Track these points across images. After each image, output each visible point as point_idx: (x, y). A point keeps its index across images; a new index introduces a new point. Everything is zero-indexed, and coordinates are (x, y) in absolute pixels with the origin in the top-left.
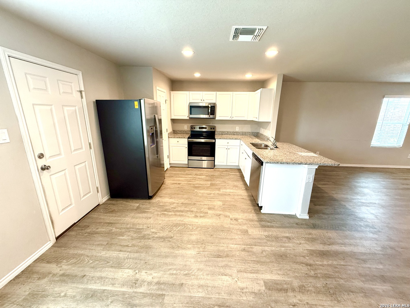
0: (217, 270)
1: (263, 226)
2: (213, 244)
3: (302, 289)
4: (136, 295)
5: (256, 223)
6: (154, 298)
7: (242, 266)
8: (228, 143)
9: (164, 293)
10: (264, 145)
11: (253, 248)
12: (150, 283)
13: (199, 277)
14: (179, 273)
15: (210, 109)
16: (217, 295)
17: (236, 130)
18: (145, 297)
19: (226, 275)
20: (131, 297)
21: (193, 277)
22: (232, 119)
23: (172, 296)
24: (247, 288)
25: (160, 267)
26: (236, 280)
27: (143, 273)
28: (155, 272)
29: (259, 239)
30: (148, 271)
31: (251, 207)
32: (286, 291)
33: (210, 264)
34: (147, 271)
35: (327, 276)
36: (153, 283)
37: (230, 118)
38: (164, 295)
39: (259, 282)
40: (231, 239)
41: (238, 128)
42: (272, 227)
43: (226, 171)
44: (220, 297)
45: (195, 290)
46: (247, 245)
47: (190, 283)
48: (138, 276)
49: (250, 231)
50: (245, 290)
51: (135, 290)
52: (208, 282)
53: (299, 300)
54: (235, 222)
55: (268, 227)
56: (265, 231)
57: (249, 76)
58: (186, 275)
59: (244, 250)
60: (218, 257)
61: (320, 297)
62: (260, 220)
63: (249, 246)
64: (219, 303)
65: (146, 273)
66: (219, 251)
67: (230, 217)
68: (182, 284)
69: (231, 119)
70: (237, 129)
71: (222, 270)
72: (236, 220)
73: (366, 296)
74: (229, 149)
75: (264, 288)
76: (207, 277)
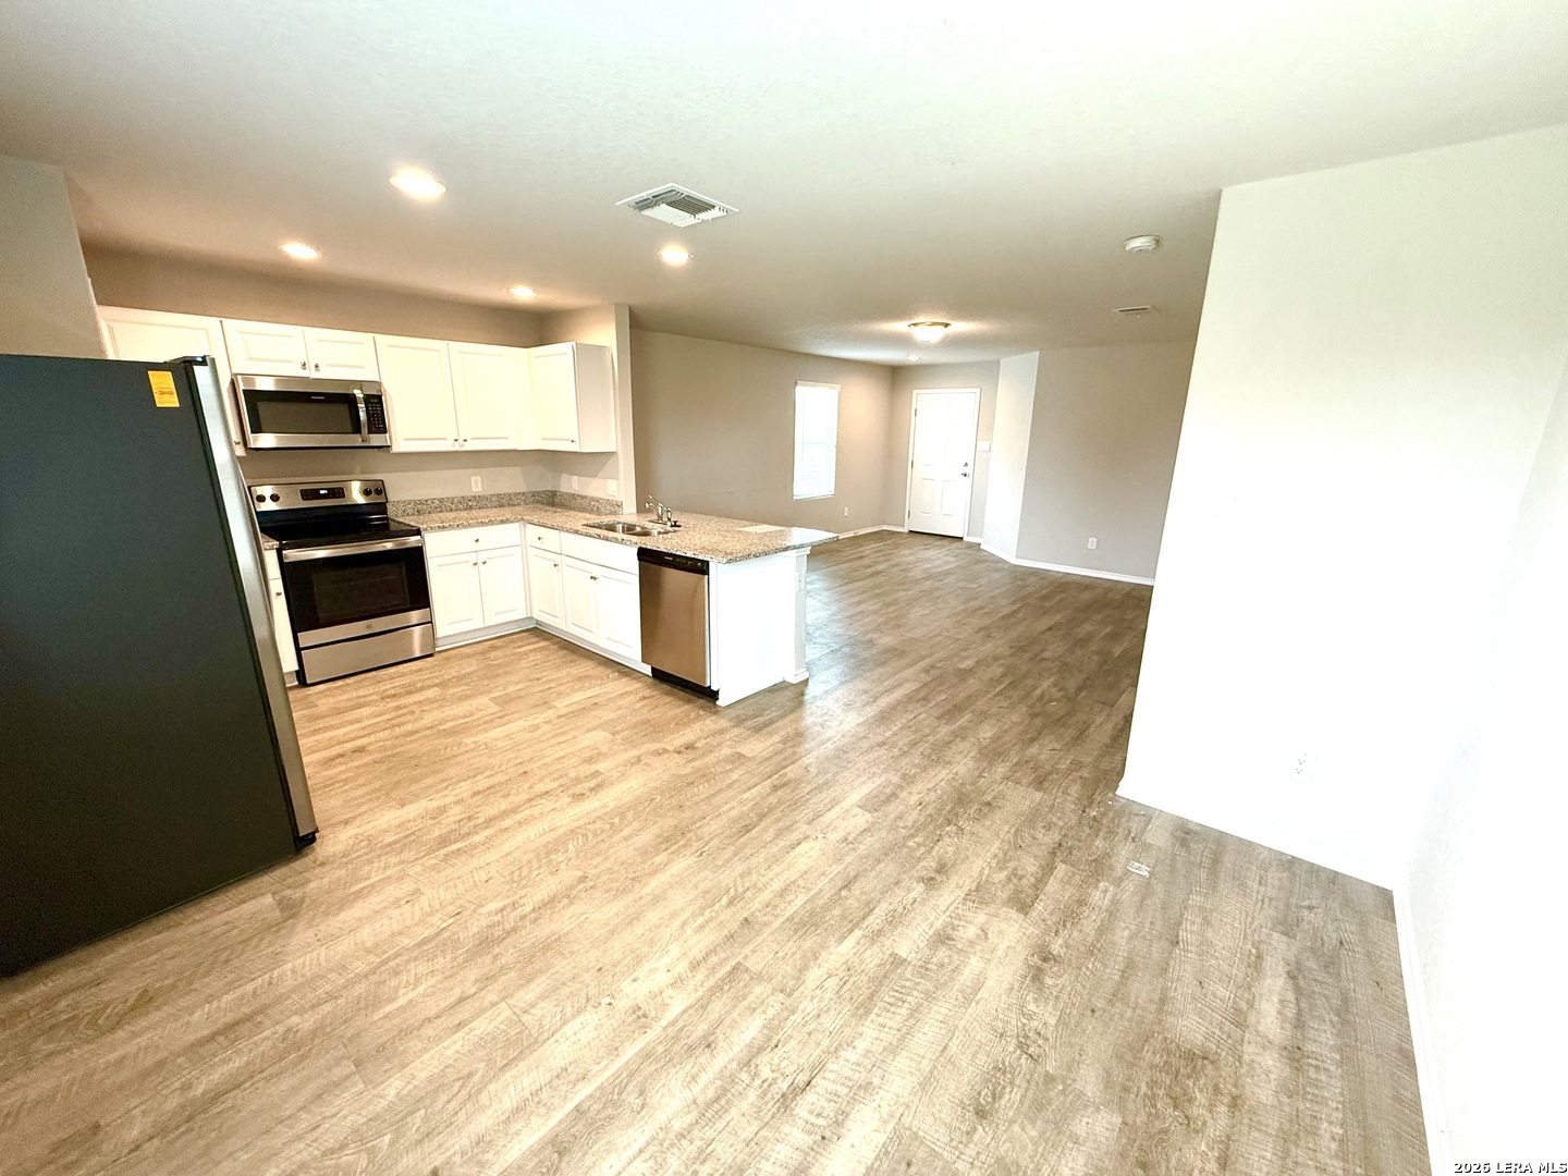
0: (775, 849)
1: (758, 729)
2: (708, 818)
3: (908, 779)
4: (680, 1024)
5: (736, 731)
6: (726, 988)
7: (806, 812)
8: (477, 541)
9: (733, 964)
10: (620, 526)
11: (786, 774)
12: (678, 983)
13: (760, 885)
14: (713, 914)
15: (362, 406)
16: (823, 877)
17: (474, 489)
18: (704, 1007)
19: (799, 844)
20: (676, 1039)
21: (749, 894)
22: (462, 449)
23: (753, 952)
24: (849, 833)
25: (651, 943)
26: (822, 835)
27: (627, 986)
28: (656, 957)
29: (776, 754)
30: (635, 974)
31: (687, 707)
32: (894, 795)
33: (748, 851)
34: (632, 977)
35: (914, 744)
36: (684, 976)
37: (453, 446)
38: (739, 963)
39: (853, 813)
40: (730, 786)
41: (479, 484)
42: (772, 722)
43: (494, 648)
44: (831, 876)
45: (782, 906)
46: (770, 777)
47: (757, 905)
48: (622, 1004)
49: (746, 749)
50: (850, 838)
51: (664, 1023)
52: (785, 877)
53: (919, 793)
54: (692, 755)
55: (766, 725)
56: (770, 735)
57: (523, 294)
58: (731, 903)
59: (775, 788)
60: (749, 831)
61: (932, 772)
62: (739, 722)
63: (776, 776)
64: (840, 884)
65: (635, 980)
66: (735, 821)
67: (669, 749)
68: (746, 920)
69: (457, 448)
70: (477, 484)
71: (782, 843)
72: (690, 747)
73: (963, 739)
74: (484, 563)
75: (868, 815)
76: (774, 872)
